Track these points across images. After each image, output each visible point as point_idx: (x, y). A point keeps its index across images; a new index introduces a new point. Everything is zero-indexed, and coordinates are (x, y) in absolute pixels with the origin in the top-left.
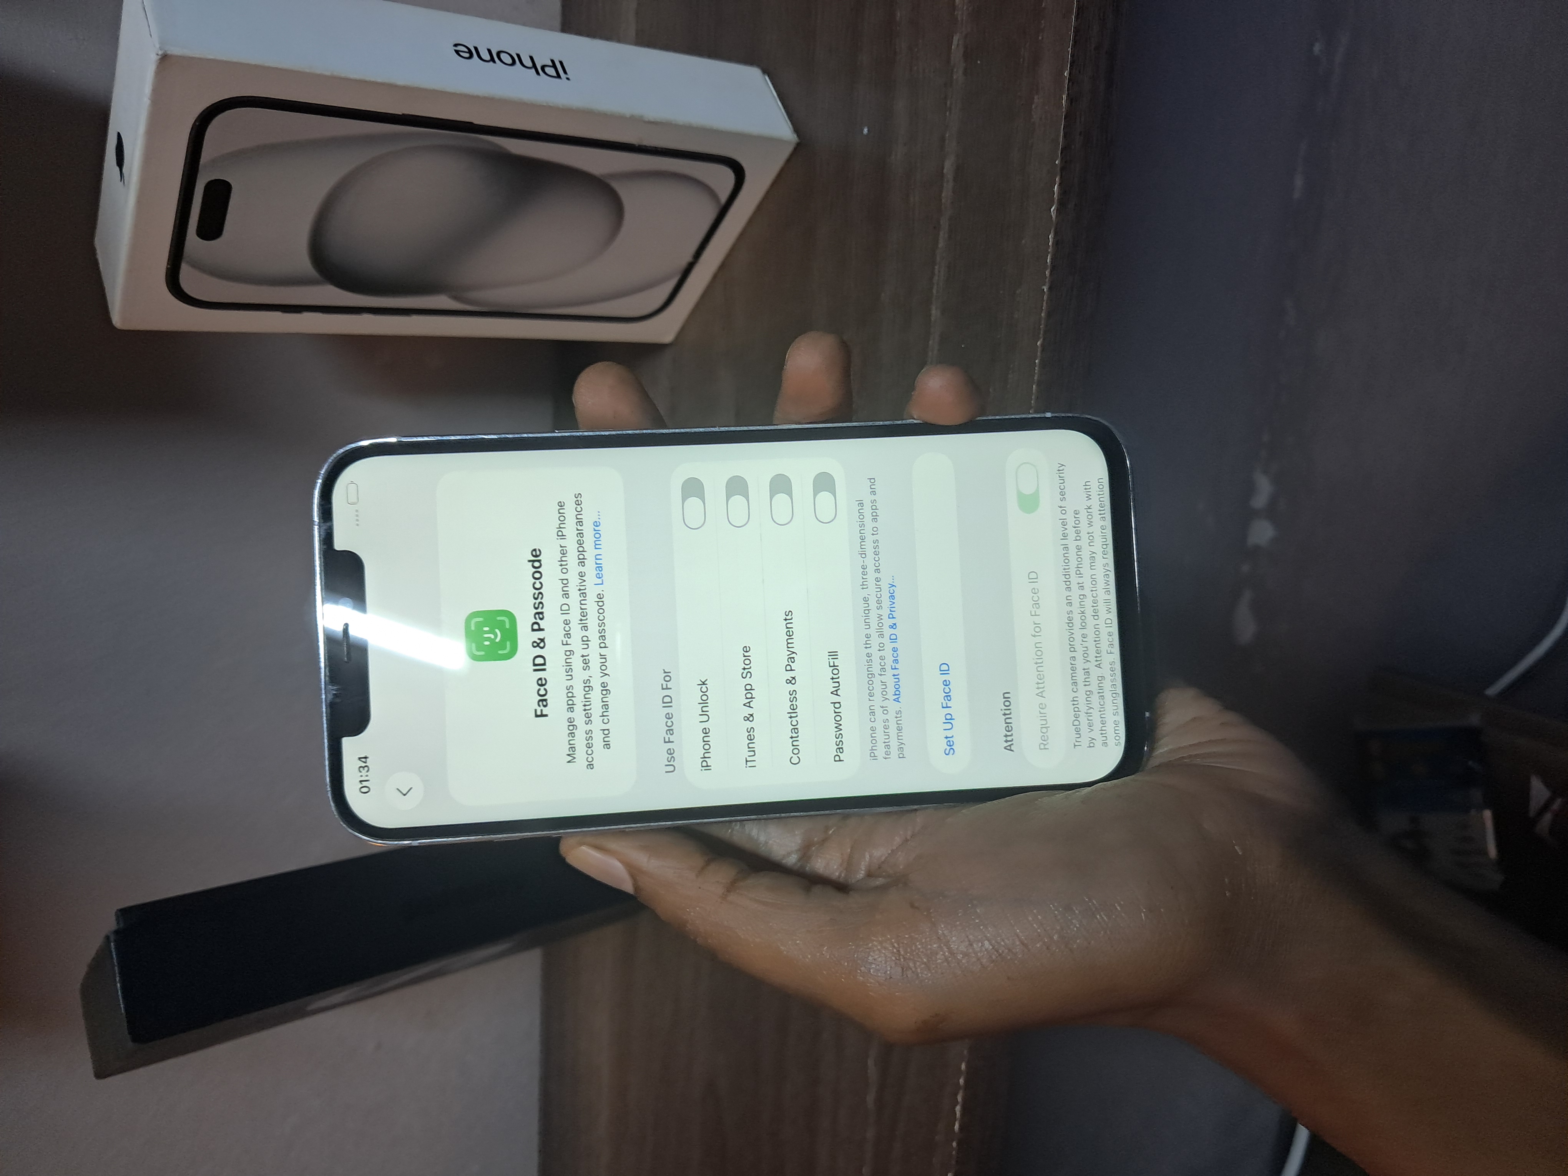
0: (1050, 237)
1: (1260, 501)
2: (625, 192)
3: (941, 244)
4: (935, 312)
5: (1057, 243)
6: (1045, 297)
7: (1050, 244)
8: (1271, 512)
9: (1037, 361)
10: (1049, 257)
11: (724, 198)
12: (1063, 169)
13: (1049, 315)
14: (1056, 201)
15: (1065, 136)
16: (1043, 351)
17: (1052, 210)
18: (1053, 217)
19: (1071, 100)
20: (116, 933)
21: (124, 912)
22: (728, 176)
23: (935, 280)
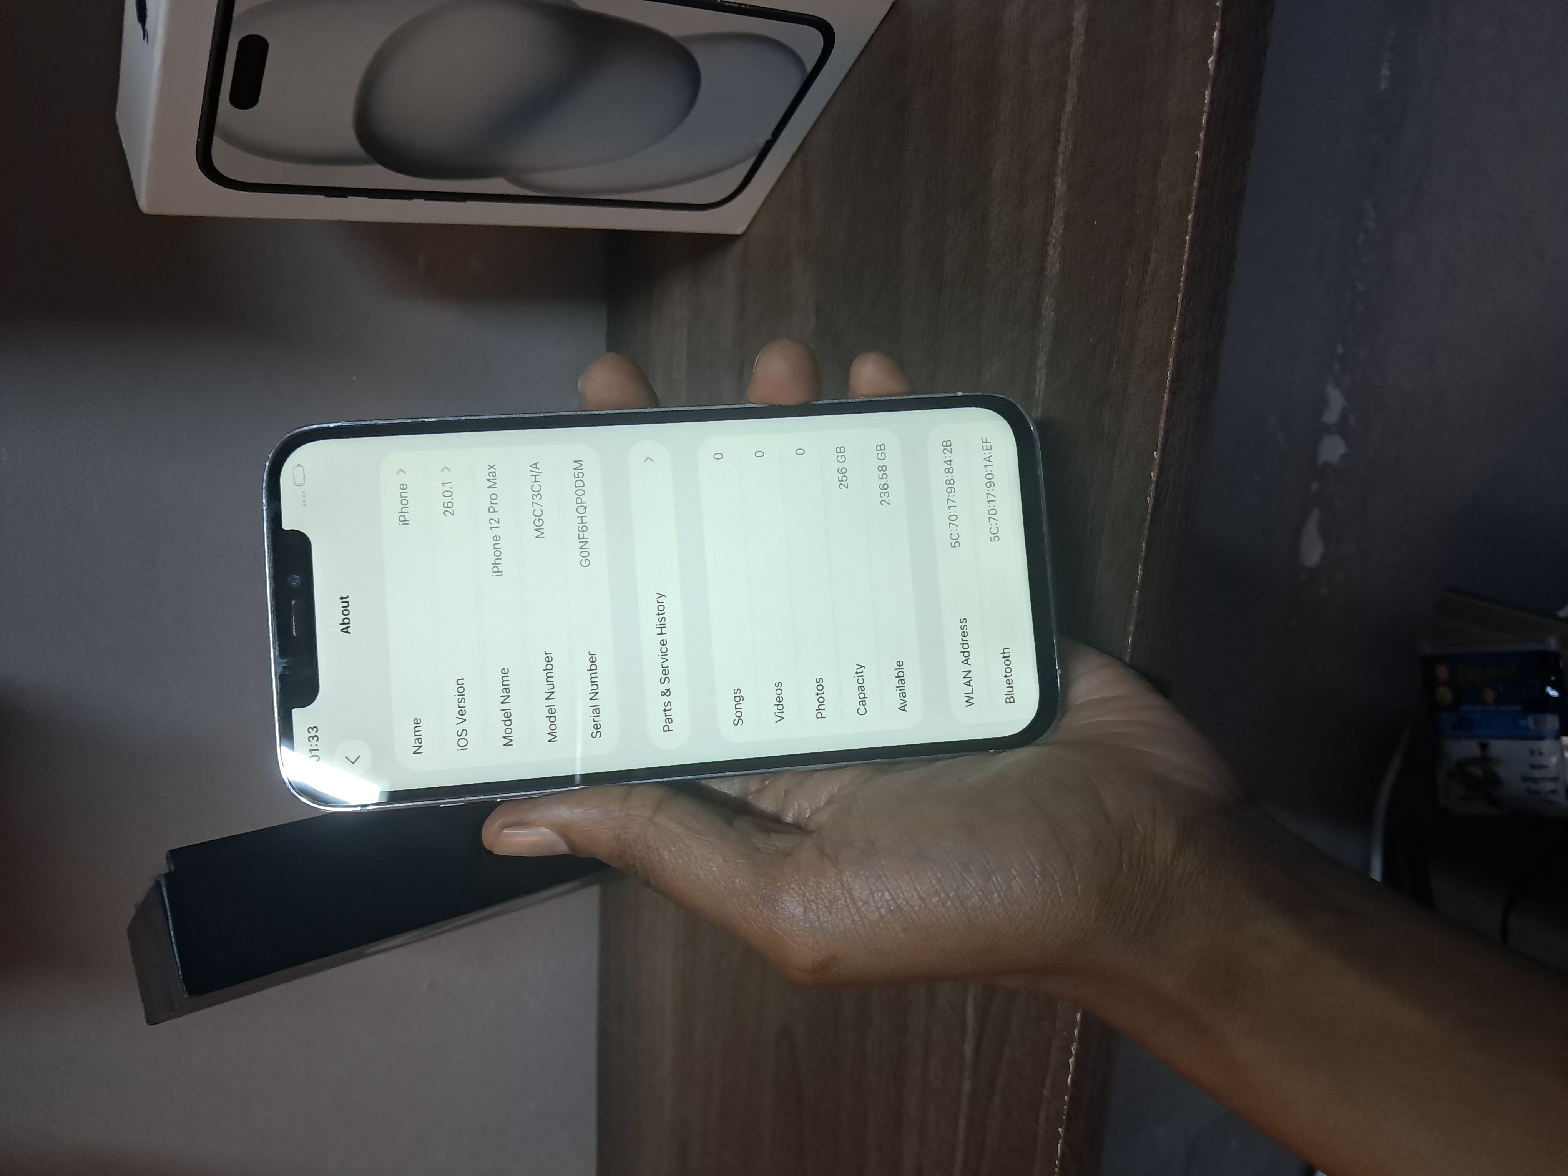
0: (1206, 93)
1: (1332, 416)
2: (704, 56)
3: (1069, 108)
4: (1060, 185)
5: (1213, 101)
6: (1198, 164)
7: (1206, 102)
8: (1342, 429)
9: (1187, 238)
10: (1203, 118)
11: (809, 67)
12: (1224, 12)
13: (1202, 184)
14: (1214, 51)
16: (1194, 225)
17: (1209, 61)
18: (1211, 69)
20: (167, 876)
21: (175, 855)
22: (816, 38)
23: (1061, 148)
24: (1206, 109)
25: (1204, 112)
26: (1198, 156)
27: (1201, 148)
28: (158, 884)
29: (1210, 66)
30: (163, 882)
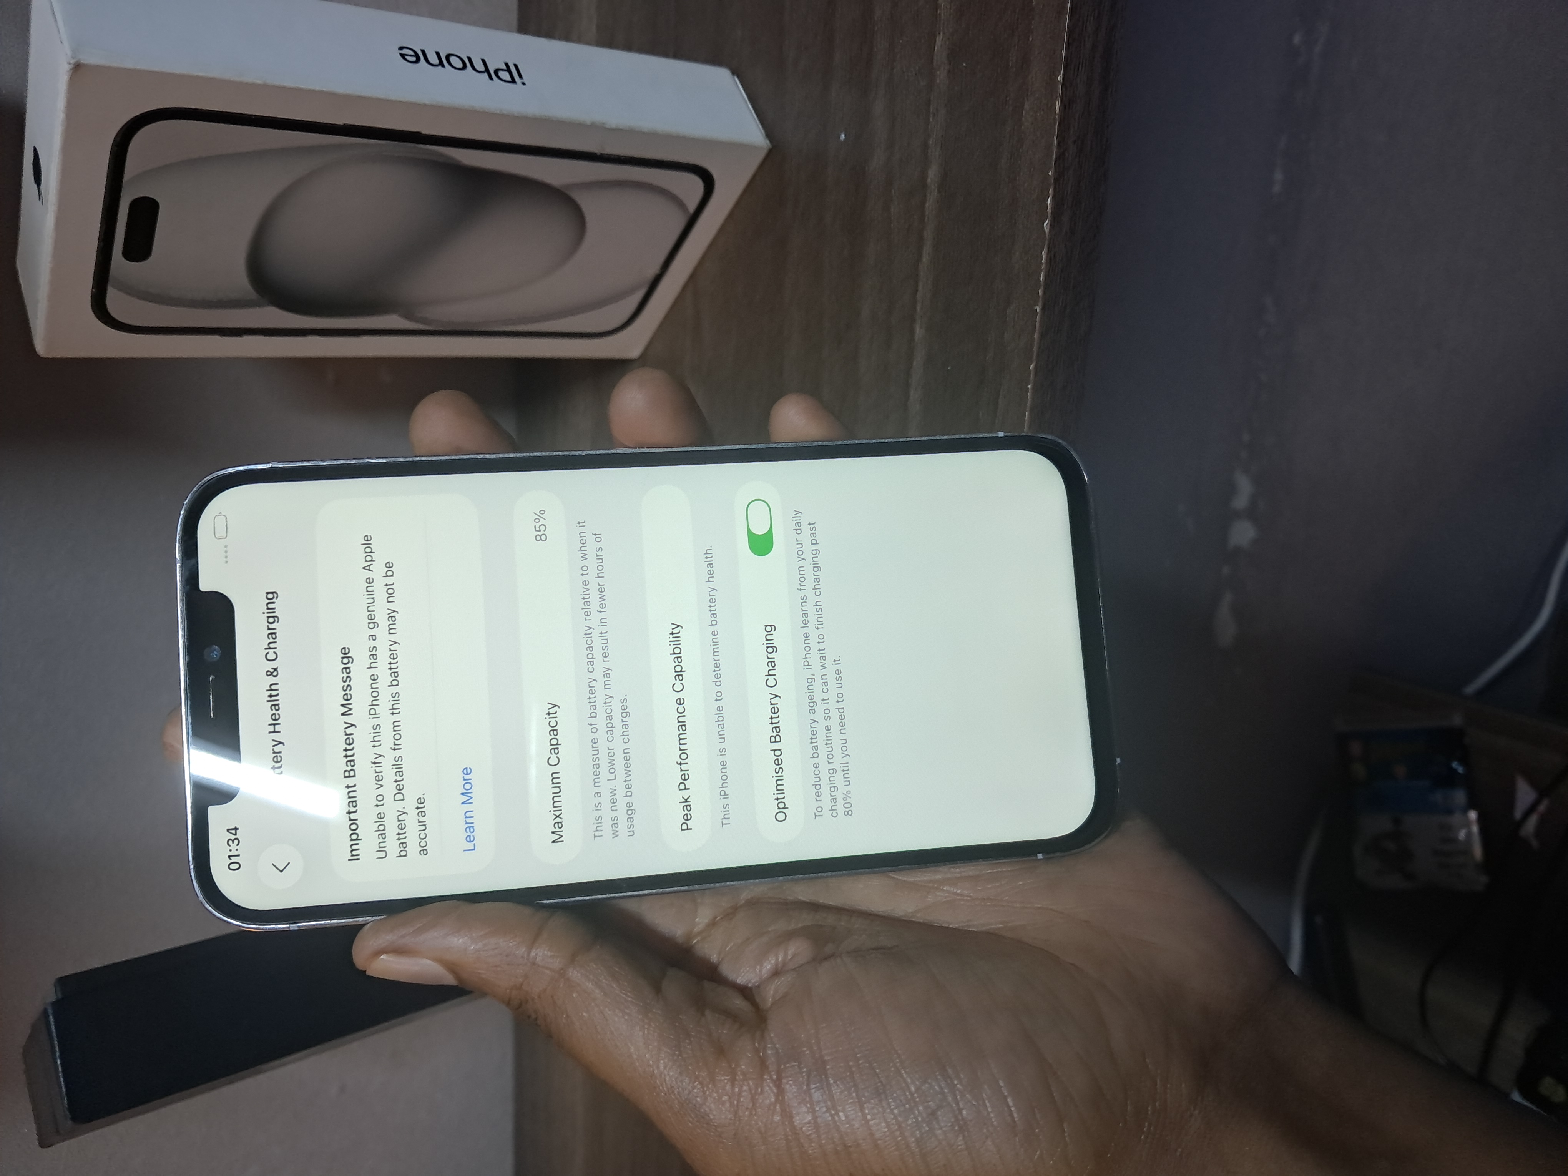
0: (1043, 253)
1: (1241, 501)
2: (587, 202)
3: (925, 259)
4: (919, 331)
5: (1050, 260)
6: (1039, 318)
7: (1043, 261)
8: (1251, 513)
9: (1029, 386)
10: (1042, 275)
11: (692, 207)
12: (1056, 180)
13: (1042, 336)
14: (1049, 215)
15: (1059, 144)
16: (1036, 374)
17: (1045, 224)
18: (1046, 232)
19: (1065, 106)
20: (54, 1004)
21: (63, 982)
22: (696, 185)
23: (919, 296)
24: (1043, 267)
25: (1042, 270)
26: (1038, 310)
27: (1040, 303)
28: (45, 1013)
29: (1045, 228)
30: (50, 1011)
